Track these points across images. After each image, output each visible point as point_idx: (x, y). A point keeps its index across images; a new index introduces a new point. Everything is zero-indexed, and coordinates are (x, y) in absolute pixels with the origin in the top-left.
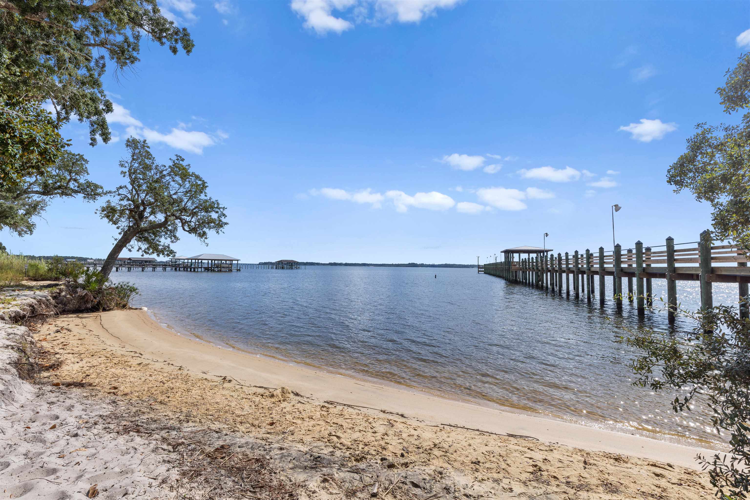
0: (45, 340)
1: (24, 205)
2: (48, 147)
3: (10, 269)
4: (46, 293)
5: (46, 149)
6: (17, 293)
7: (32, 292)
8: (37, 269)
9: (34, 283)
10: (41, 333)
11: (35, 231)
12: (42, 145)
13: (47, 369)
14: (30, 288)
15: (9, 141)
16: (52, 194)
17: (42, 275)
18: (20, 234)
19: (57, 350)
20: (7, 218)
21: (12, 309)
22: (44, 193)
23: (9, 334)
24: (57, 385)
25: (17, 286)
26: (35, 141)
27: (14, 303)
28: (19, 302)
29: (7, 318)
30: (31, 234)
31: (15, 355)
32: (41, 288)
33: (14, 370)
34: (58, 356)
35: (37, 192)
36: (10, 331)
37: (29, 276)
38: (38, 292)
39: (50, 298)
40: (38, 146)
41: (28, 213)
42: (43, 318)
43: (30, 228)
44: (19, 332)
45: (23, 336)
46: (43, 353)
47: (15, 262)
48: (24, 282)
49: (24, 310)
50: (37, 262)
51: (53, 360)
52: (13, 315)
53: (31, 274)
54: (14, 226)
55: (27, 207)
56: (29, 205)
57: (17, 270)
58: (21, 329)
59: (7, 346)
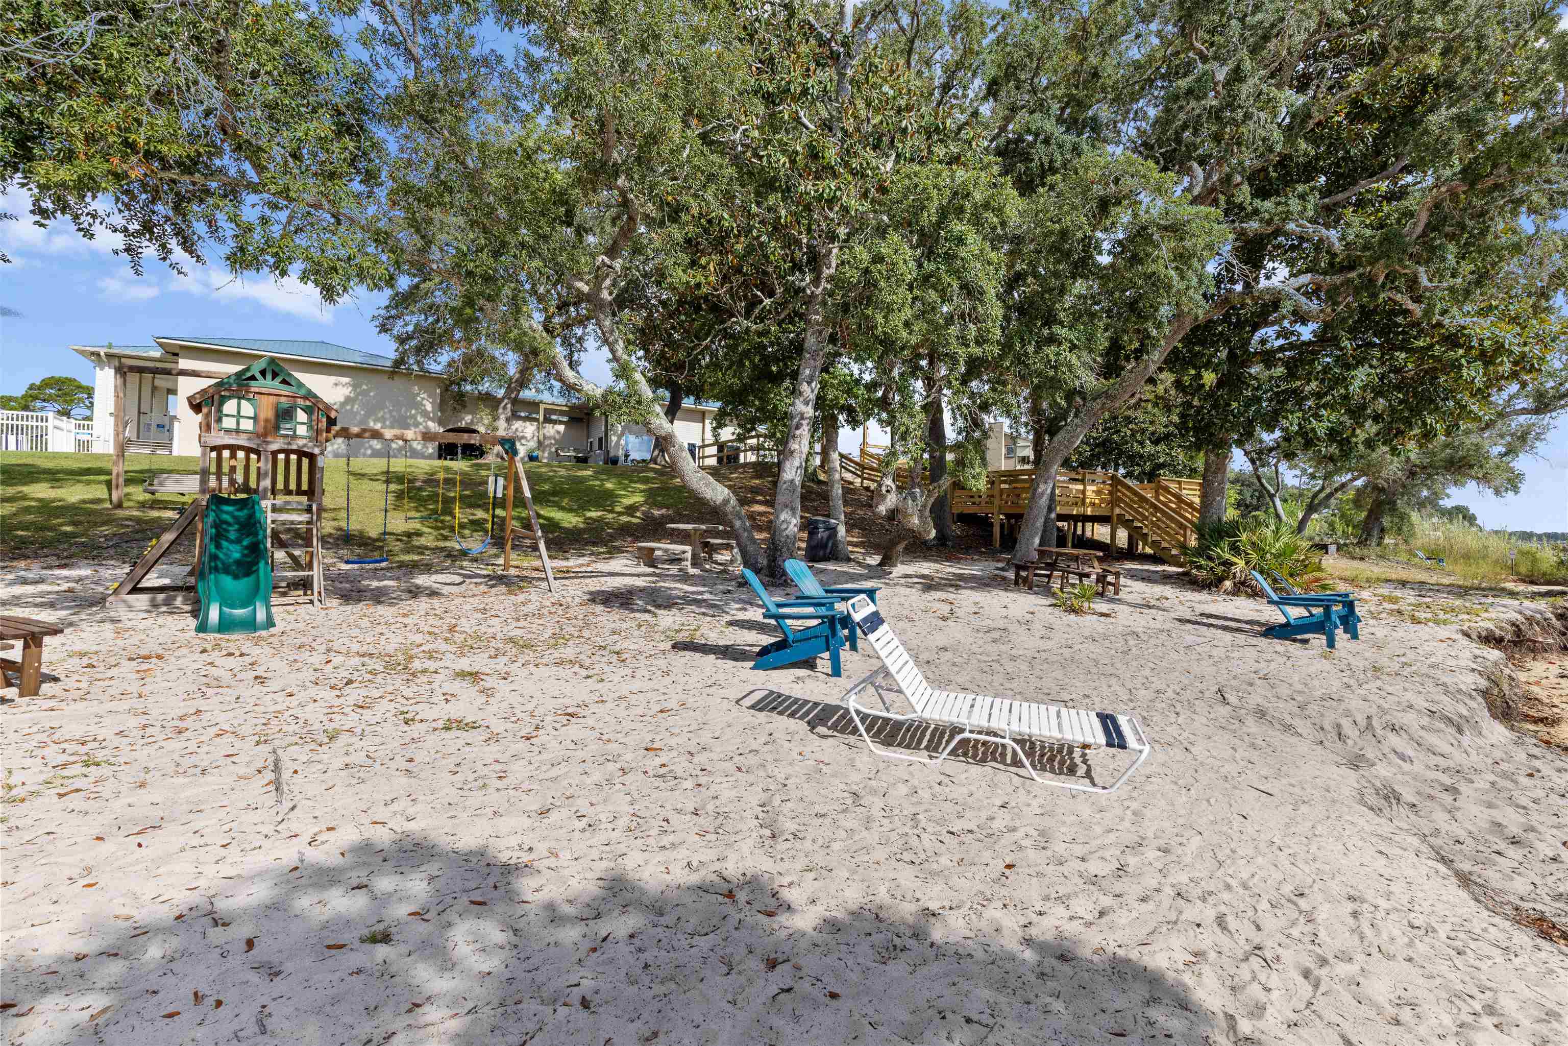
0: (1537, 683)
1: (1502, 436)
2: (1527, 349)
3: (1485, 557)
4: (1542, 605)
5: (1523, 356)
6: (1490, 600)
7: (1517, 602)
8: (1535, 561)
9: (1521, 587)
10: (1532, 673)
11: (1523, 487)
12: (1516, 349)
13: (1537, 721)
14: (1512, 594)
15: (1463, 361)
16: (1554, 410)
17: (1544, 574)
18: (1497, 492)
19: (1556, 701)
20: (1471, 467)
21: (1481, 624)
22: (1537, 411)
23: (1476, 657)
24: (1547, 743)
25: (1491, 589)
26: (1503, 346)
27: (1486, 615)
28: (1493, 615)
29: (1474, 637)
30: (1516, 492)
31: (1483, 683)
32: (1534, 596)
33: (1480, 699)
34: (1555, 710)
35: (1524, 411)
36: (1477, 652)
37: (1518, 574)
38: (1527, 603)
39: (1550, 615)
40: (1511, 352)
41: (1511, 451)
42: (1536, 650)
43: (1514, 482)
44: (1490, 657)
45: (1496, 664)
46: (1531, 699)
47: (1494, 543)
48: (1510, 585)
49: (1501, 629)
50: (1533, 545)
51: (1547, 712)
52: (1484, 634)
53: (1523, 570)
54: (1485, 479)
55: (1508, 438)
56: (1512, 435)
57: (1496, 562)
58: (1494, 654)
59: (1473, 670)
